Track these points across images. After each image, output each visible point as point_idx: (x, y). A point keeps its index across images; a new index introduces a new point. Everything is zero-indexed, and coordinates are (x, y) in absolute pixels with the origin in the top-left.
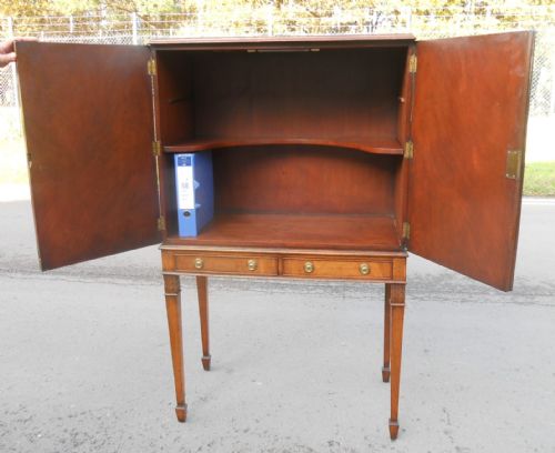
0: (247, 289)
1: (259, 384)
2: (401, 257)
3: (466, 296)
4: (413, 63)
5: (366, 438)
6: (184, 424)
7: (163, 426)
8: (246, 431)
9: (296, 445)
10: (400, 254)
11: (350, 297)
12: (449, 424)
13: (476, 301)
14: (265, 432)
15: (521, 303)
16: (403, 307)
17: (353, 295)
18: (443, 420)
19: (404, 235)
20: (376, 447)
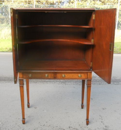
0: (36, 83)
1: (45, 111)
2: (90, 72)
3: (100, 83)
4: (94, 16)
5: (79, 125)
6: (24, 125)
7: (18, 126)
8: (44, 125)
9: (60, 128)
10: (90, 71)
11: (67, 84)
12: (102, 120)
13: (103, 84)
14: (50, 125)
15: (116, 84)
16: (90, 87)
17: (68, 83)
18: (100, 119)
19: (91, 66)
20: (83, 127)
